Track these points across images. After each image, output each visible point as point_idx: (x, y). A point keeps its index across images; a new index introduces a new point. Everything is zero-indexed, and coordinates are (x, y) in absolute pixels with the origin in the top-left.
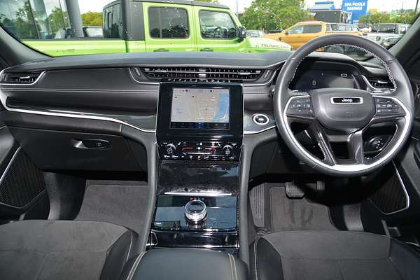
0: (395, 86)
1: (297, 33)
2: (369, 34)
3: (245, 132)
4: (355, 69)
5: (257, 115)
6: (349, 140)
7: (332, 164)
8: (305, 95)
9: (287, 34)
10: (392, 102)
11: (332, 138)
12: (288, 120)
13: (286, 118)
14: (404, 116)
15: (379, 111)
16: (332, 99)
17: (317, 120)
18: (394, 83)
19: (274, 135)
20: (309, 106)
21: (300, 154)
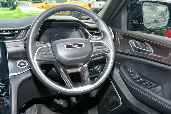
0: (102, 34)
1: (52, 3)
2: (95, 3)
3: (10, 75)
4: (80, 26)
5: (19, 62)
6: (80, 71)
7: (71, 88)
8: (48, 45)
9: (46, 3)
10: (102, 44)
11: (70, 71)
12: (38, 63)
13: (36, 62)
14: (109, 52)
15: (95, 50)
16: (65, 46)
17: (58, 60)
18: (102, 33)
19: (30, 74)
20: (51, 52)
21: (49, 85)
